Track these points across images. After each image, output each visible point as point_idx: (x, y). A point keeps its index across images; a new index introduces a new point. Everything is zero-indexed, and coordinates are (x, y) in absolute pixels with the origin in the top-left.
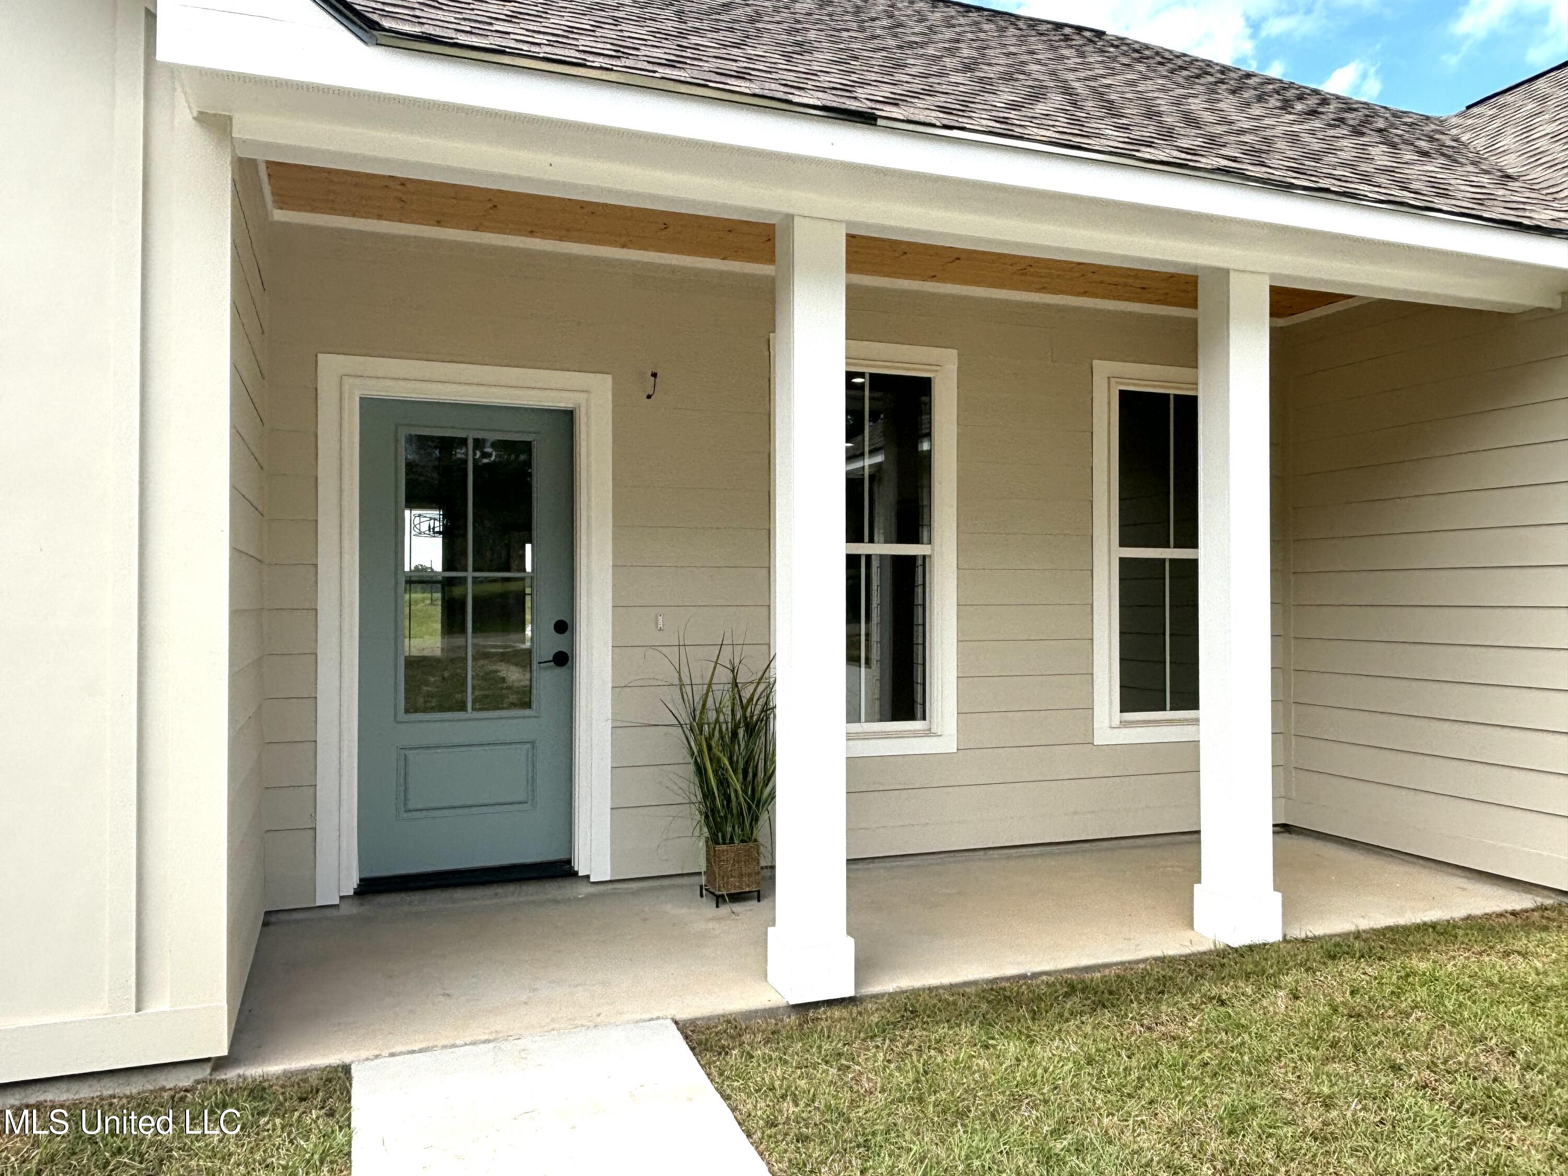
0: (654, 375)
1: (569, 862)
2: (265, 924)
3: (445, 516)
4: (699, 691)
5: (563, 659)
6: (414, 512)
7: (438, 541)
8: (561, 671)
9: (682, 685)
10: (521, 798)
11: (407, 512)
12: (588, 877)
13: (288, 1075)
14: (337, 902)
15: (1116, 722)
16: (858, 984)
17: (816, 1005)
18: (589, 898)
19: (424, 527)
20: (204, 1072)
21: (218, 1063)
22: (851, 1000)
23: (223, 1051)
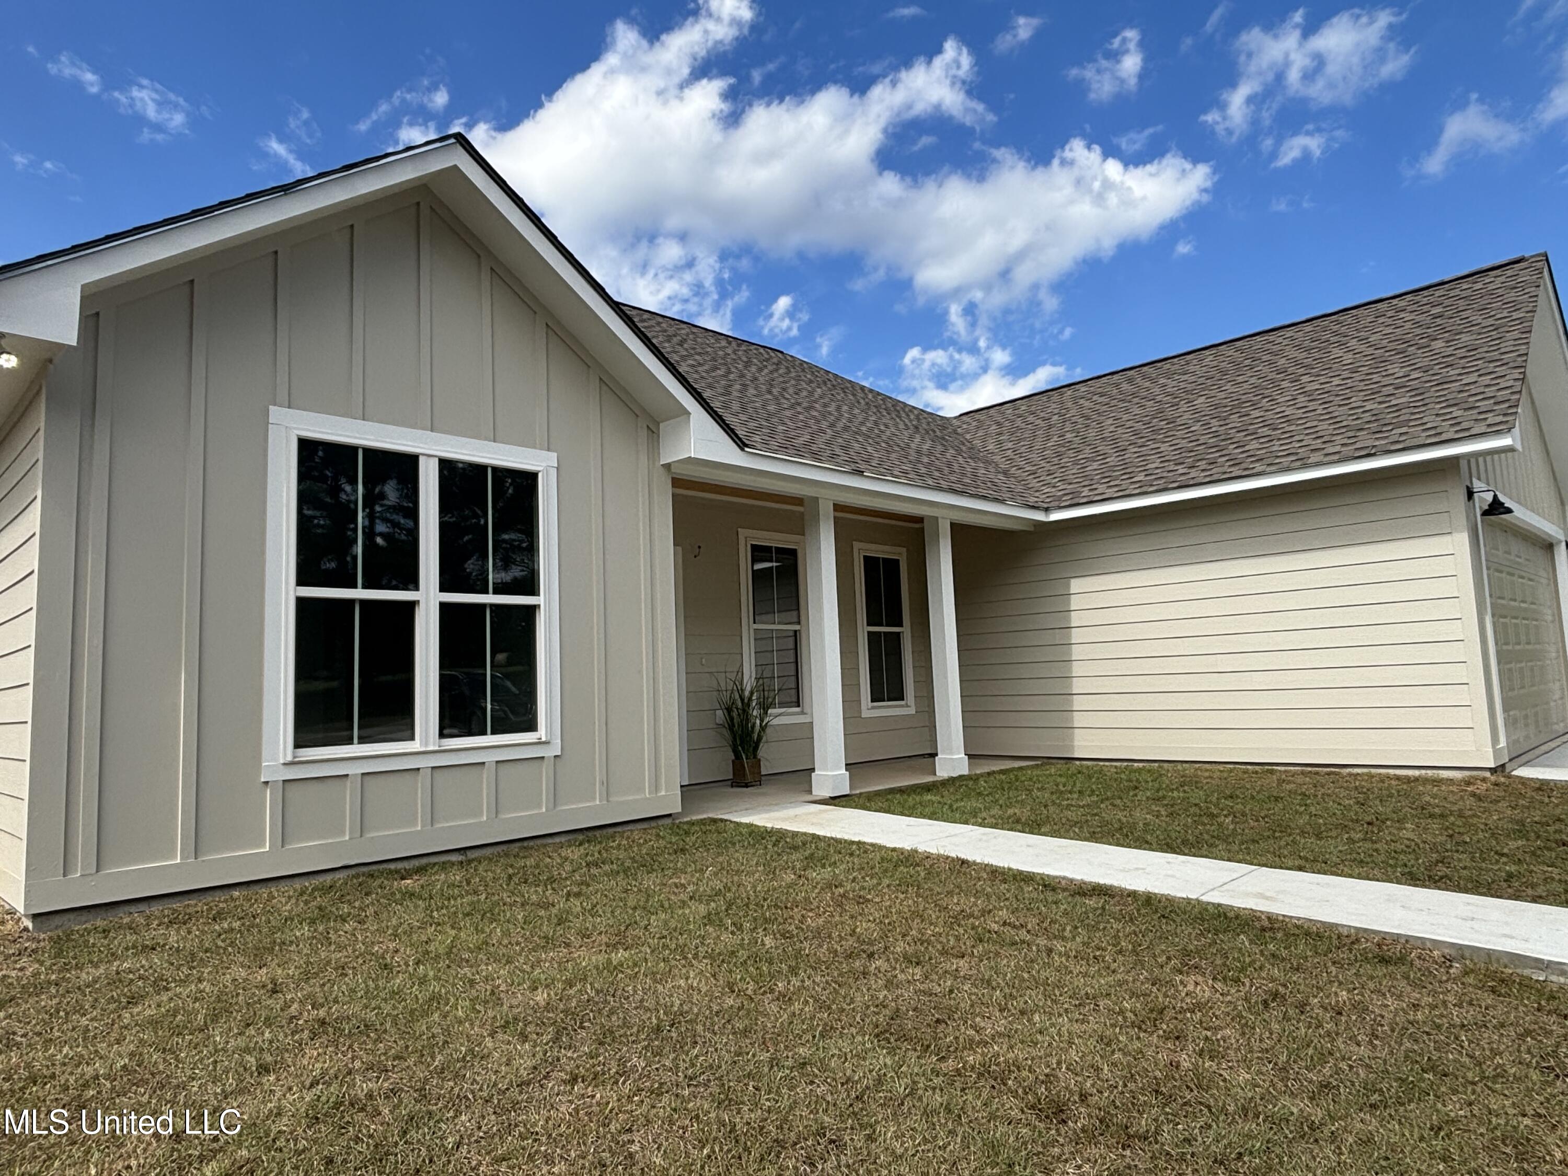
0: (699, 547)
20: (670, 820)
23: (679, 809)
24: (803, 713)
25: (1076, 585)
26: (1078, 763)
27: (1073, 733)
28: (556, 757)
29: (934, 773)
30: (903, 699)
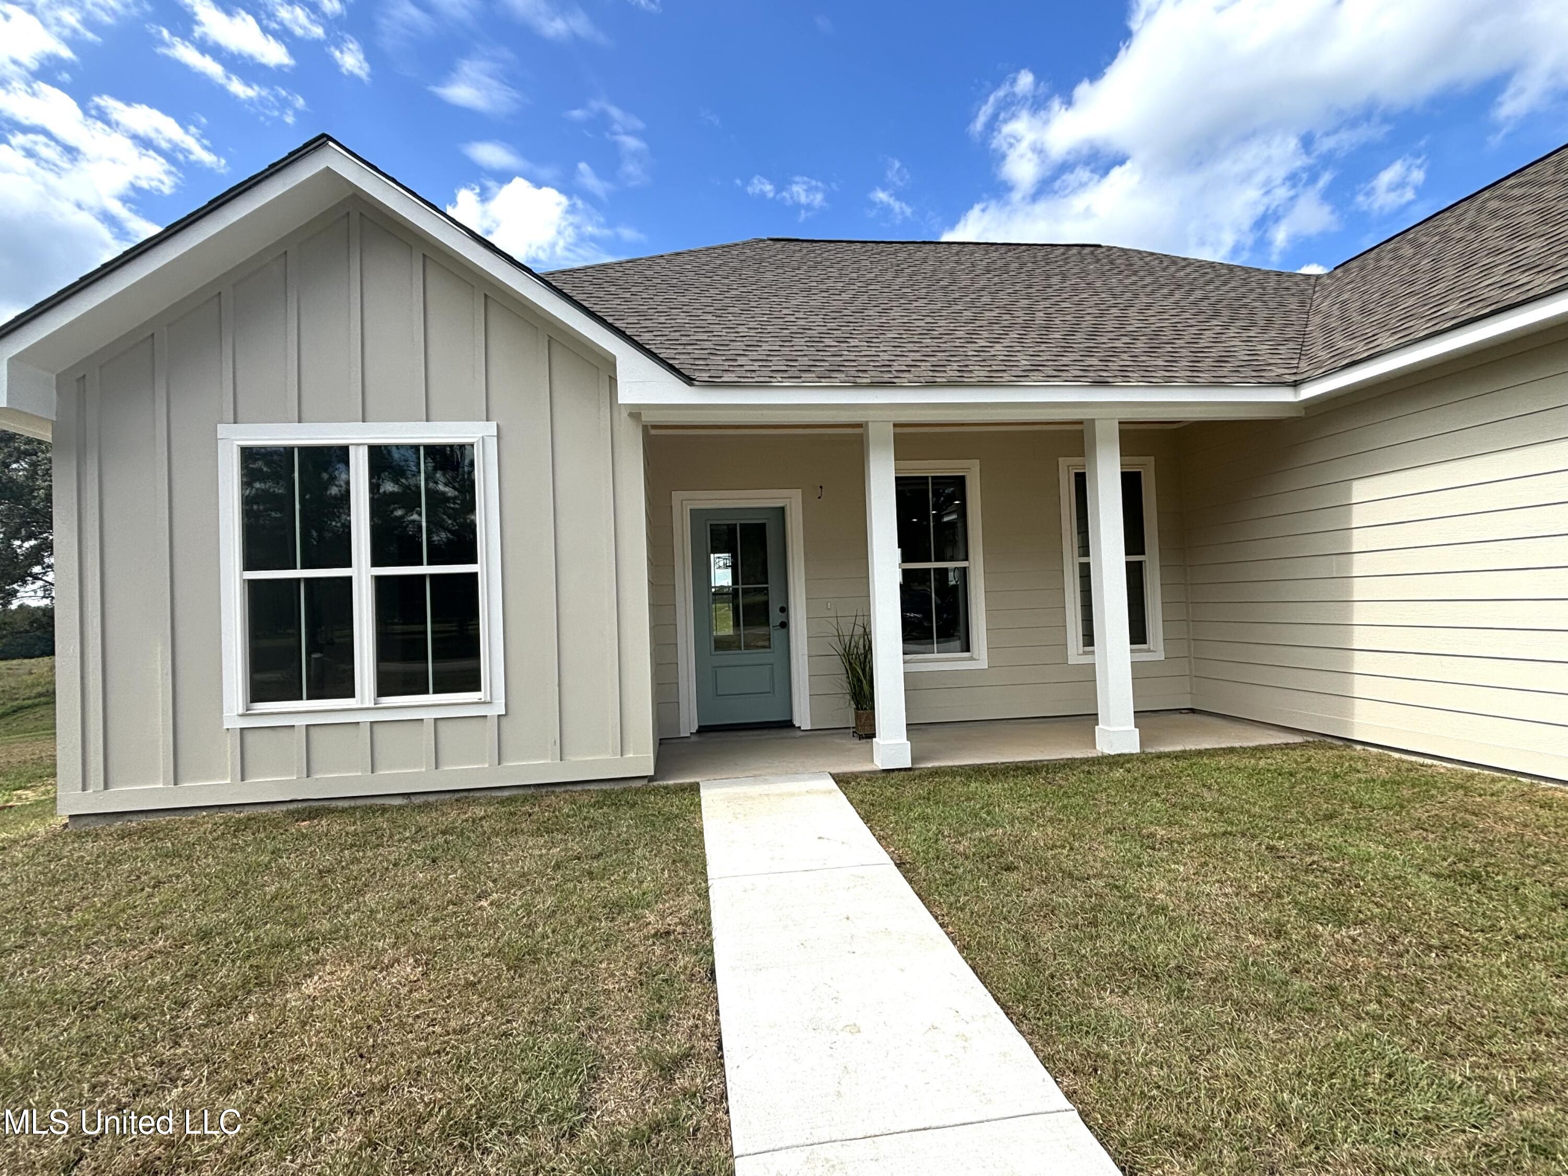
0: (821, 487)
1: (791, 721)
2: (660, 744)
3: (732, 557)
4: (847, 639)
5: (785, 625)
6: (717, 555)
7: (729, 571)
8: (784, 630)
9: (839, 636)
10: (768, 690)
11: (712, 556)
12: (799, 727)
13: (675, 785)
14: (689, 735)
15: (1081, 651)
16: (912, 764)
17: (893, 770)
18: (802, 737)
19: (721, 564)
20: (645, 782)
21: (650, 779)
22: (910, 769)
23: (652, 773)
24: (972, 659)
25: (1361, 490)
26: (1359, 747)
27: (1353, 704)
28: (499, 716)
29: (1094, 746)
30: (1145, 643)
